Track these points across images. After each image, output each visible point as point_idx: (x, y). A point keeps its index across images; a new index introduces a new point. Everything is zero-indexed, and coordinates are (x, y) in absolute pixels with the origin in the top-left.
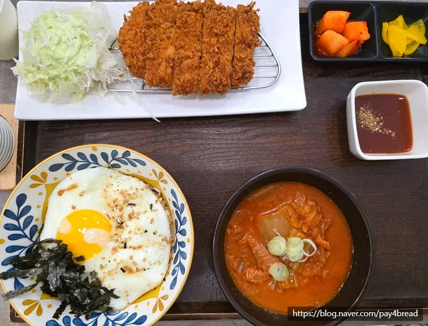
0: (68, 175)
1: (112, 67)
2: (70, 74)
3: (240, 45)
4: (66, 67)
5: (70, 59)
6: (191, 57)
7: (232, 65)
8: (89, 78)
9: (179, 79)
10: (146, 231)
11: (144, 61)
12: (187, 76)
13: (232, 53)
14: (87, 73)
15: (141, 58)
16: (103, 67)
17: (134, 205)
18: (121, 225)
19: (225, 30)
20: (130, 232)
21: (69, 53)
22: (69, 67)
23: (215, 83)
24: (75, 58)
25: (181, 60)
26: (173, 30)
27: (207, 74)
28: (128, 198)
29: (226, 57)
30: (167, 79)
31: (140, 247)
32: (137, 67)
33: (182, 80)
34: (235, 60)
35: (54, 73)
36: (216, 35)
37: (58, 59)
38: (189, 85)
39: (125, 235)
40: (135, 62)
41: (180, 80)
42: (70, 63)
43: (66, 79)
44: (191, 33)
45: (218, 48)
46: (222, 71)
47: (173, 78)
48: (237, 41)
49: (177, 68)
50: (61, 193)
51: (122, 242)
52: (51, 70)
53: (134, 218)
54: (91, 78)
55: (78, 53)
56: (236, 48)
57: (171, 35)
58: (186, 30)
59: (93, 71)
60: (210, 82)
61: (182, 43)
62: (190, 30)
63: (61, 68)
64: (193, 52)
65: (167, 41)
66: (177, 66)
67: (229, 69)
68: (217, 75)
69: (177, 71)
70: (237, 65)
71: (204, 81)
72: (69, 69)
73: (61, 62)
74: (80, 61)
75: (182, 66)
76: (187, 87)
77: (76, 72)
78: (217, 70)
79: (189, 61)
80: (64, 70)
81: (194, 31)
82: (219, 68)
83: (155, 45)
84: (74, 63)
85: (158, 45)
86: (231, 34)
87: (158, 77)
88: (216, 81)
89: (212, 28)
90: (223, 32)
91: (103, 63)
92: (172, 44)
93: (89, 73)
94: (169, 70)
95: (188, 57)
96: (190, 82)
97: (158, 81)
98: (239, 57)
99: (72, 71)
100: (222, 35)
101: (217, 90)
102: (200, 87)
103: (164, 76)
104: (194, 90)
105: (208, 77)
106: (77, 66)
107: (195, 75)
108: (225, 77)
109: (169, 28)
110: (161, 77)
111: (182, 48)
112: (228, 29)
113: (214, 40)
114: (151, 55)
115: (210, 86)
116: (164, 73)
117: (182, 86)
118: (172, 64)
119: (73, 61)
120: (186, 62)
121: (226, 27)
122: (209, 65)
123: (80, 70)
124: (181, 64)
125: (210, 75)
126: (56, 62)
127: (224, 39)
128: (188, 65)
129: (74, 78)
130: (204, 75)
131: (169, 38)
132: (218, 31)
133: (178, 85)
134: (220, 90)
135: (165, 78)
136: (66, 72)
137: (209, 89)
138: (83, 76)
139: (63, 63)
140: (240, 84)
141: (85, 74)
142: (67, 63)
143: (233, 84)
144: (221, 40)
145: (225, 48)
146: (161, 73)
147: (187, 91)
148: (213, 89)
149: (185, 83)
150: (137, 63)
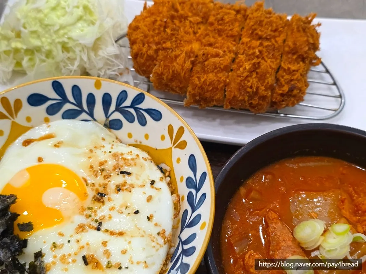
0: (47, 120)
1: (110, 56)
2: (56, 47)
3: (290, 56)
4: (54, 37)
5: (62, 27)
6: (221, 55)
7: (276, 77)
8: (78, 59)
9: (199, 78)
10: (137, 212)
11: (157, 51)
12: (211, 77)
13: (278, 61)
14: (77, 50)
15: (154, 47)
16: (100, 53)
17: (129, 174)
18: (100, 197)
19: (273, 34)
20: (112, 209)
21: (62, 21)
22: (59, 37)
23: (249, 90)
24: (68, 28)
25: (206, 56)
26: (203, 27)
27: (240, 76)
28: (121, 163)
29: (269, 64)
30: (182, 74)
31: (121, 234)
32: (145, 56)
33: (203, 80)
34: (281, 72)
35: (36, 42)
36: (260, 38)
37: (47, 26)
38: (211, 88)
39: (103, 211)
40: (144, 50)
41: (199, 80)
42: (62, 32)
43: (49, 54)
44: (227, 32)
45: (260, 52)
46: (262, 78)
47: (191, 76)
48: (287, 49)
49: (199, 65)
50: (27, 143)
51: (96, 221)
52: (33, 38)
53: (123, 190)
54: (82, 59)
55: (74, 24)
56: (284, 57)
57: (199, 31)
58: (220, 27)
59: (86, 50)
60: (242, 87)
61: (212, 40)
62: (226, 28)
63: (46, 38)
64: (224, 52)
65: (192, 35)
66: (199, 63)
67: (270, 80)
68: (253, 80)
69: (198, 68)
70: (283, 77)
71: (233, 85)
72: (57, 40)
73: (50, 30)
74: (75, 33)
75: (206, 63)
76: (208, 91)
77: (65, 48)
78: (254, 75)
79: (217, 60)
80: (49, 40)
81: (231, 30)
82: (257, 73)
83: (176, 36)
84: (65, 34)
85: (179, 37)
86: (280, 40)
87: (171, 71)
88: (251, 87)
89: (255, 29)
90: (270, 35)
91: (101, 49)
92: (198, 40)
93: (80, 51)
94: (188, 65)
95: (217, 55)
96: (214, 84)
97: (169, 77)
98: (286, 68)
99: (59, 43)
100: (267, 39)
101: (250, 102)
102: (226, 93)
103: (179, 70)
104: (216, 97)
105: (241, 81)
106: (69, 38)
107: (222, 76)
108: (264, 86)
109: (198, 24)
110: (175, 72)
111: (210, 45)
112: (277, 34)
113: (256, 43)
114: (168, 44)
115: (241, 93)
116: (180, 67)
117: (201, 88)
118: (193, 59)
119: (65, 31)
120: (212, 60)
121: (275, 31)
122: (244, 67)
123: (71, 44)
124: (206, 61)
125: (243, 78)
126: (44, 29)
127: (270, 44)
128: (214, 63)
129: (59, 54)
130: (234, 79)
131: (195, 33)
132: (263, 33)
133: (196, 87)
134: (254, 102)
135: (180, 74)
136: (51, 44)
137: (239, 97)
138: (70, 55)
139: (52, 31)
140: (284, 103)
141: (74, 52)
142: (56, 32)
143: (274, 100)
144: (266, 43)
145: (269, 53)
146: (176, 66)
147: (207, 98)
148: (245, 99)
149: (206, 85)
150: (147, 52)
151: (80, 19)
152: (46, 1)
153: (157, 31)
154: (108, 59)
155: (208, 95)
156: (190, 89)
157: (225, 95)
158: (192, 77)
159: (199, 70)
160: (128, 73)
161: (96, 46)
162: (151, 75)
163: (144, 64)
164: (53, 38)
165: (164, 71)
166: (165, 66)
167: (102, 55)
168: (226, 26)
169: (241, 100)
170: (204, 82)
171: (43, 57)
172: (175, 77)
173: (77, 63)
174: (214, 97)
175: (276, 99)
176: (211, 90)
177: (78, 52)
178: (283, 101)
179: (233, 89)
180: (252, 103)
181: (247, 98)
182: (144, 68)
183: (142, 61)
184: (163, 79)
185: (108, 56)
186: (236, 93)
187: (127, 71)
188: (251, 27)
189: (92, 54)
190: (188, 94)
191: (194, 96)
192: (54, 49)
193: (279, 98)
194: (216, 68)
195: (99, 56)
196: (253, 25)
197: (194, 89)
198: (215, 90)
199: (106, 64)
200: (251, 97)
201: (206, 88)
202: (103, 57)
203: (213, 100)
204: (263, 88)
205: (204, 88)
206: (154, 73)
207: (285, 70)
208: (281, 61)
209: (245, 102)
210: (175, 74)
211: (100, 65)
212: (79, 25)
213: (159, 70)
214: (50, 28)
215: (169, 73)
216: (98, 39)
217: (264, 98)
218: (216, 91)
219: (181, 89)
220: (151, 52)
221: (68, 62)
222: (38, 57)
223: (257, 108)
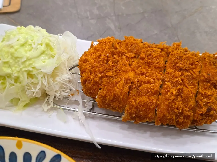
1: (65, 81)
2: (23, 74)
3: (205, 83)
4: (22, 66)
5: (28, 59)
6: (152, 82)
7: (196, 100)
11: (101, 78)
12: (145, 99)
13: (197, 87)
14: (39, 76)
15: (99, 75)
16: (58, 79)
19: (191, 66)
21: (29, 54)
22: (26, 67)
23: (176, 110)
24: (33, 60)
25: (140, 83)
26: (136, 61)
27: (168, 99)
29: (189, 90)
30: (122, 97)
32: (92, 82)
33: (138, 102)
34: (199, 96)
35: (7, 71)
36: (181, 69)
37: (17, 58)
38: (145, 108)
40: (92, 77)
41: (135, 101)
42: (28, 63)
43: (17, 79)
44: (154, 64)
45: (182, 80)
46: (185, 101)
47: (128, 98)
48: (202, 78)
49: (135, 89)
52: (6, 67)
54: (42, 84)
55: (39, 56)
56: (201, 85)
58: (149, 61)
59: (46, 77)
60: (170, 109)
61: (144, 70)
63: (16, 67)
64: (154, 79)
65: (128, 67)
66: (135, 88)
67: (192, 103)
68: (179, 103)
69: (134, 92)
70: (201, 100)
71: (162, 106)
72: (24, 69)
73: (19, 61)
74: (38, 64)
75: (140, 88)
76: (142, 111)
77: (30, 75)
78: (179, 99)
79: (149, 86)
80: (18, 69)
81: (157, 63)
82: (181, 97)
83: (116, 67)
84: (31, 64)
85: (118, 67)
86: (196, 71)
87: (112, 94)
88: (178, 108)
89: (177, 63)
90: (188, 67)
91: (58, 76)
92: (133, 70)
93: (42, 78)
94: (126, 89)
95: (148, 82)
96: (147, 105)
97: (111, 99)
98: (203, 93)
99: (26, 71)
100: (186, 70)
101: (177, 120)
102: (157, 112)
103: (119, 93)
104: (149, 116)
105: (169, 103)
106: (33, 68)
107: (154, 99)
108: (188, 107)
109: (132, 58)
110: (116, 95)
111: (143, 74)
112: (194, 66)
113: (178, 73)
114: (110, 73)
115: (169, 113)
116: (120, 91)
117: (137, 108)
118: (130, 85)
119: (31, 62)
120: (145, 86)
121: (192, 64)
122: (171, 92)
123: (34, 72)
124: (140, 86)
125: (171, 101)
126: (14, 60)
127: (189, 74)
128: (147, 89)
129: (25, 79)
130: (164, 101)
131: (130, 65)
132: (183, 66)
133: (133, 107)
134: (180, 120)
135: (119, 96)
136: (19, 71)
137: (168, 116)
138: (34, 80)
139: (20, 62)
140: (203, 121)
141: (37, 78)
142: (24, 63)
143: (196, 119)
144: (186, 74)
145: (189, 82)
146: (117, 90)
147: (141, 116)
148: (173, 118)
149: (141, 106)
150: (94, 79)
151: (43, 53)
152: (17, 39)
153: (101, 63)
154: (63, 84)
155: (142, 113)
156: (127, 108)
157: (156, 114)
158: (130, 98)
159: (134, 93)
160: (78, 93)
161: (54, 74)
162: (96, 97)
163: (91, 88)
164: (21, 67)
165: (107, 94)
166: (107, 90)
167: (59, 80)
168: (154, 60)
169: (170, 119)
170: (139, 103)
171: (13, 82)
172: (115, 98)
173: (38, 87)
174: (147, 115)
175: (197, 118)
176: (144, 110)
177: (40, 78)
178: (202, 120)
179: (162, 110)
180: (178, 121)
181: (174, 117)
182: (91, 91)
183: (90, 86)
184: (106, 100)
185: (63, 81)
186: (166, 113)
187: (77, 93)
188: (173, 62)
189: (51, 80)
190: (126, 112)
191: (131, 114)
192: (21, 76)
193: (199, 117)
194: (149, 93)
195: (56, 81)
196: (175, 60)
197: (130, 109)
198: (148, 110)
199: (61, 87)
200: (177, 117)
201: (140, 108)
202: (60, 82)
203: (146, 118)
204: (187, 109)
205: (139, 108)
206: (99, 95)
207: (202, 94)
208: (199, 87)
209: (173, 120)
210: (116, 96)
211: (57, 88)
212: (42, 58)
213: (103, 93)
214: (19, 59)
215: (111, 95)
216: (56, 69)
217: (187, 117)
218: (149, 111)
219: (120, 108)
220: (97, 79)
221: (32, 86)
222: (8, 82)
223: (182, 126)
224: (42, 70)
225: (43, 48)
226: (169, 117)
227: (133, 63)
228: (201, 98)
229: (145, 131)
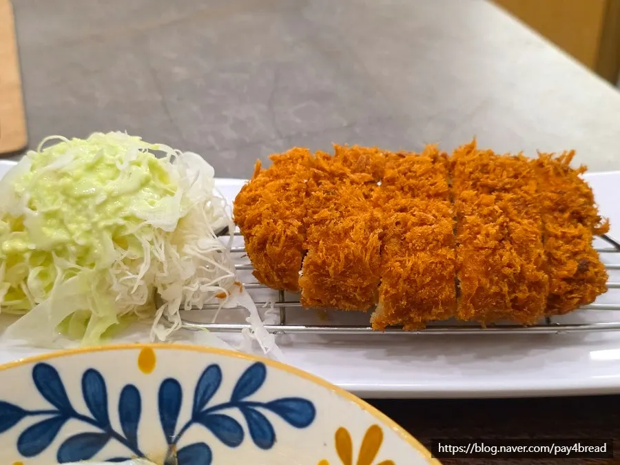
1: (206, 255)
2: (100, 238)
4: (97, 217)
5: (112, 197)
6: (431, 220)
8: (148, 258)
11: (303, 229)
12: (424, 257)
13: (539, 223)
14: (145, 239)
15: (297, 223)
16: (187, 249)
19: (514, 181)
21: (111, 186)
22: (108, 218)
24: (125, 199)
25: (404, 226)
26: (377, 188)
27: (482, 248)
30: (366, 260)
33: (409, 264)
34: (550, 241)
35: (55, 235)
37: (80, 198)
38: (428, 280)
40: (279, 229)
41: (403, 265)
42: (110, 208)
43: (84, 255)
44: (424, 189)
46: (523, 249)
47: (383, 261)
48: (547, 203)
49: (394, 240)
52: (50, 227)
54: (154, 259)
56: (548, 217)
58: (411, 181)
60: (490, 269)
61: (404, 202)
62: (422, 182)
63: (79, 223)
64: (434, 216)
65: (363, 200)
66: (393, 237)
69: (393, 246)
70: (558, 248)
71: (471, 267)
72: (102, 224)
73: (86, 207)
75: (408, 235)
76: (423, 287)
77: (120, 240)
78: (508, 245)
79: (426, 229)
80: (85, 226)
81: (431, 185)
82: (511, 242)
83: (334, 200)
84: (120, 209)
87: (342, 256)
88: (510, 266)
90: (509, 183)
91: (187, 242)
93: (151, 243)
94: (375, 239)
95: (422, 223)
96: (433, 270)
97: (341, 268)
98: (559, 233)
99: (108, 228)
100: (507, 190)
101: (513, 296)
102: (460, 286)
103: (358, 253)
104: (442, 297)
105: (487, 257)
106: (126, 218)
107: (448, 253)
108: (533, 261)
109: (366, 183)
110: (351, 257)
111: (403, 210)
112: (520, 180)
113: (487, 198)
114: (325, 213)
115: (491, 281)
116: (360, 246)
117: (408, 280)
118: (380, 230)
119: (118, 204)
120: (418, 230)
121: (516, 177)
122: (483, 232)
123: (132, 229)
124: (405, 232)
125: (490, 251)
126: (73, 205)
127: (514, 196)
128: (423, 236)
129: (106, 251)
130: (471, 257)
131: (366, 197)
132: (495, 182)
133: (398, 279)
134: (520, 295)
135: (360, 260)
136: (89, 232)
137: (490, 288)
138: (132, 252)
139: (91, 207)
140: (573, 295)
141: (139, 246)
142: (100, 207)
143: (556, 290)
144: (510, 196)
145: (519, 212)
146: (352, 246)
147: (422, 300)
148: (502, 290)
149: (419, 273)
150: (285, 231)
151: (145, 183)
152: (73, 157)
153: (294, 199)
155: (424, 293)
156: (385, 286)
157: (458, 290)
158: (386, 262)
159: (396, 248)
160: (241, 290)
161: (176, 236)
162: (300, 273)
163: (281, 255)
164: (95, 220)
165: (327, 258)
166: (327, 250)
167: (193, 253)
168: (421, 180)
169: (496, 294)
170: (412, 269)
171: (72, 264)
172: (351, 267)
173: (143, 269)
174: (436, 296)
175: (560, 288)
176: (428, 284)
177: (146, 245)
178: (571, 292)
179: (474, 275)
180: (516, 297)
181: (506, 289)
182: (283, 265)
183: (278, 249)
184: (328, 275)
185: (201, 254)
186: (484, 280)
187: (238, 289)
188: (469, 177)
189: (173, 250)
190: (382, 297)
191: (395, 299)
192: (96, 242)
193: (564, 284)
194: (429, 243)
195: (186, 254)
196: (471, 173)
197: (393, 286)
198: (437, 282)
199: (199, 273)
200: (513, 287)
201: (418, 280)
202: (194, 258)
203: (436, 304)
204: (532, 266)
205: (415, 281)
206: (308, 266)
207: (556, 237)
208: (544, 223)
209: (503, 297)
210: (351, 261)
211: (190, 271)
212: (146, 193)
213: (319, 256)
214: (85, 202)
215: (339, 260)
216: (180, 221)
217: (536, 285)
218: (439, 285)
219: (365, 291)
220: (293, 230)
221: (125, 267)
222: (60, 265)
223: (528, 310)
224: (149, 222)
225: (144, 171)
226: (494, 289)
227: (372, 193)
228: (556, 245)
229: (434, 356)
